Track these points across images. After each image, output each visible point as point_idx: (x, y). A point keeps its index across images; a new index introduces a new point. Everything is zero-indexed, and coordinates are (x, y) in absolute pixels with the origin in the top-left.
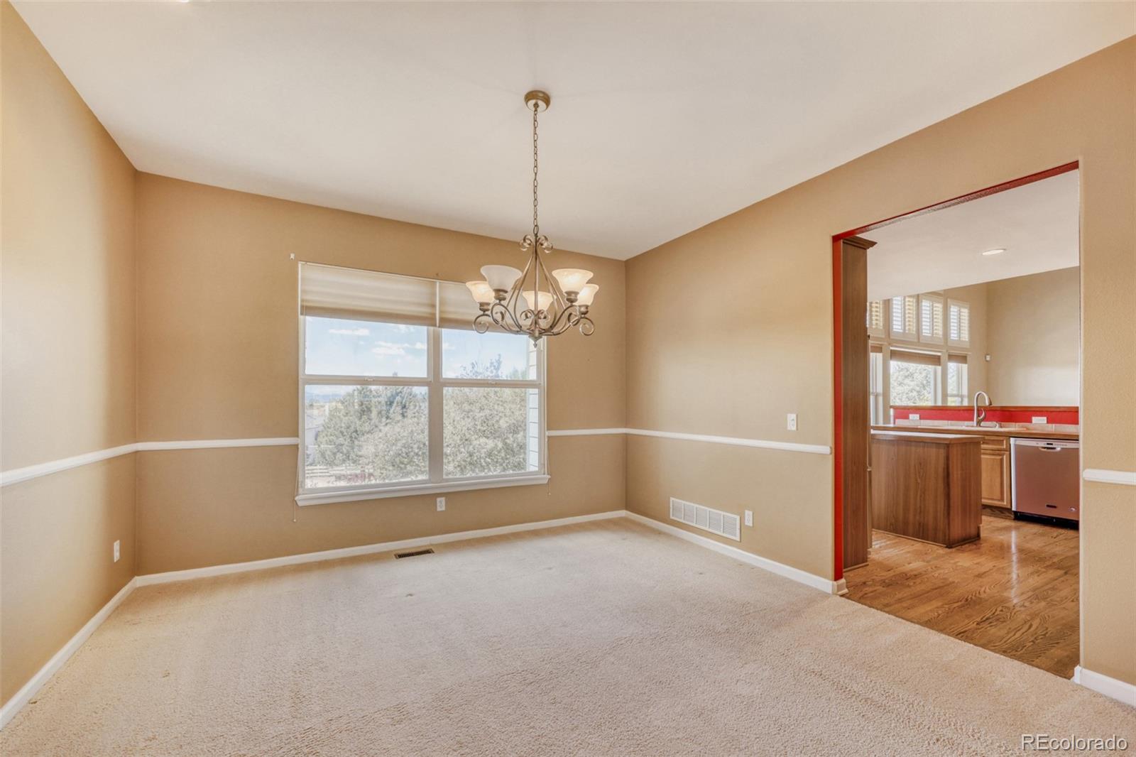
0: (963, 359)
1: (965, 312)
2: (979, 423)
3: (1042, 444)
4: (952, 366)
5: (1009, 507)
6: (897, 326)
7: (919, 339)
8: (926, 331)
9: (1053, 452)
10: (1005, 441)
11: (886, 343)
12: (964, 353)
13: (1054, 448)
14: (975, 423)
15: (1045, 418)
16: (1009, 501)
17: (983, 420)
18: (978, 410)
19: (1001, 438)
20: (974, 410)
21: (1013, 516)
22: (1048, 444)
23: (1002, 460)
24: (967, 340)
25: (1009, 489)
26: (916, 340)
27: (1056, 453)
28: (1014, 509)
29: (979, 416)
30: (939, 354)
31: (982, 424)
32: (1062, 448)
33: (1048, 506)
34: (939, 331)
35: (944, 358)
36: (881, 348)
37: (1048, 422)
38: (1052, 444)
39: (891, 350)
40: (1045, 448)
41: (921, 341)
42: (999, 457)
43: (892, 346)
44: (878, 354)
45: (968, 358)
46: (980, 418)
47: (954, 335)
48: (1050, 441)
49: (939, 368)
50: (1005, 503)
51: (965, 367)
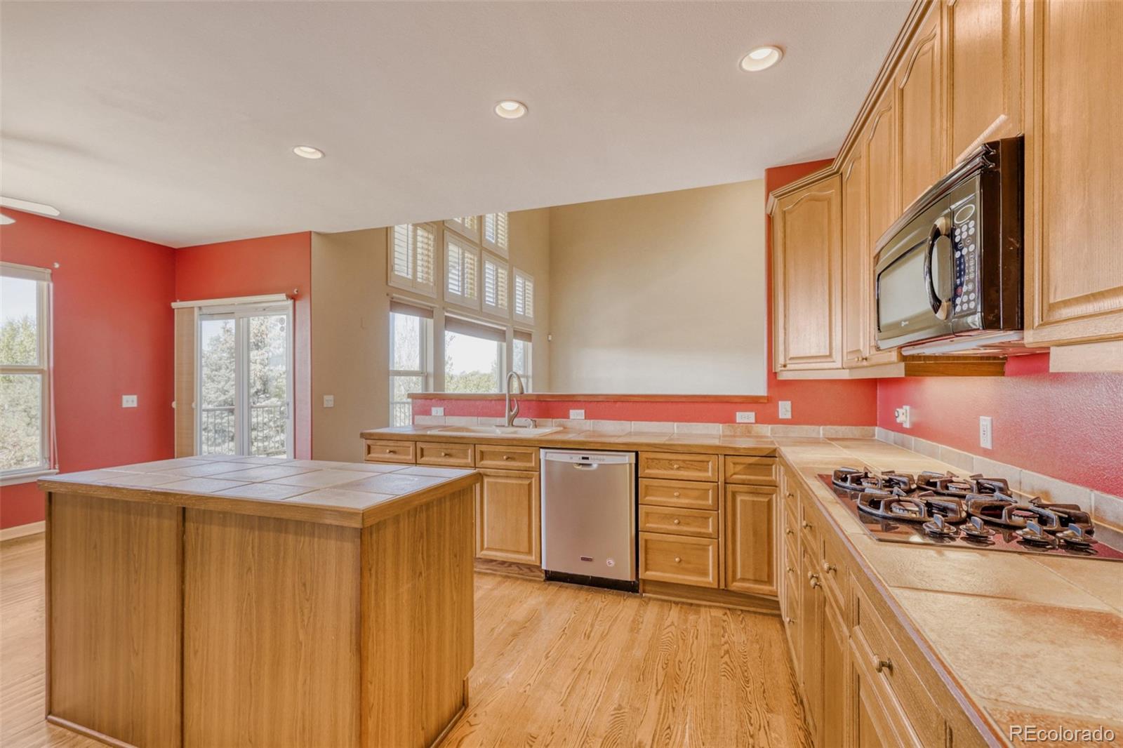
0: (527, 336)
1: (530, 286)
2: (511, 423)
3: (576, 458)
4: (518, 344)
5: (538, 564)
6: (454, 286)
7: (481, 308)
8: (489, 299)
9: (589, 471)
10: (534, 455)
11: (437, 306)
12: (527, 330)
13: (589, 465)
14: (505, 420)
15: (583, 411)
16: (539, 556)
17: (516, 416)
18: (511, 400)
19: (529, 450)
20: (505, 400)
21: (543, 575)
22: (583, 458)
23: (530, 485)
24: (532, 316)
25: (538, 533)
26: (478, 309)
27: (594, 471)
28: (544, 567)
29: (511, 410)
30: (504, 328)
31: (516, 421)
32: (599, 464)
33: (583, 559)
34: (504, 302)
35: (509, 334)
36: (432, 312)
37: (588, 417)
38: (587, 458)
39: (446, 316)
40: (580, 464)
41: (484, 310)
42: (527, 482)
43: (447, 312)
44: (429, 320)
45: (533, 336)
46: (512, 413)
47: (519, 310)
48: (585, 454)
49: (504, 344)
50: (532, 559)
51: (530, 344)
